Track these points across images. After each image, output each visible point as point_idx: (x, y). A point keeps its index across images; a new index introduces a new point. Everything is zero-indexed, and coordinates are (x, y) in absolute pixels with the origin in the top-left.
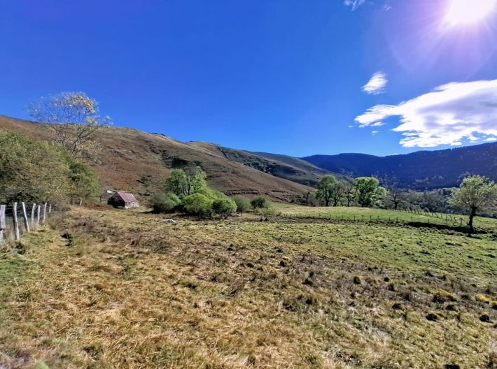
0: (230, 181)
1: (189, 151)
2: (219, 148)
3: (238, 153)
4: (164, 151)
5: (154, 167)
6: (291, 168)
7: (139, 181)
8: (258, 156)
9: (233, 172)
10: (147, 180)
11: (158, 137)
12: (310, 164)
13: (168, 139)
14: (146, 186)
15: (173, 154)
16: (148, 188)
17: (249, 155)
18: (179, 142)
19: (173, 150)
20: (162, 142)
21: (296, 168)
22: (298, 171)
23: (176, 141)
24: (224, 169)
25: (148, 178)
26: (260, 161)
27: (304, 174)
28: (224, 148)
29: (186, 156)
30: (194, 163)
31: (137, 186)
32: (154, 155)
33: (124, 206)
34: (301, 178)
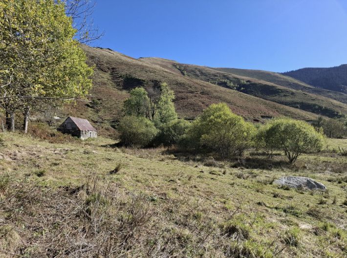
0: (200, 104)
1: (143, 68)
2: (174, 65)
3: (199, 71)
4: (113, 69)
5: (103, 88)
6: (273, 87)
7: (88, 105)
8: (226, 73)
9: (202, 93)
10: (97, 104)
11: (105, 52)
12: (296, 81)
13: (117, 54)
14: (97, 111)
15: (124, 72)
16: (100, 114)
17: (213, 72)
18: (129, 57)
19: (124, 67)
20: (110, 57)
21: (279, 87)
22: (282, 91)
23: (125, 56)
24: (190, 89)
25: (99, 102)
26: (228, 79)
27: (293, 94)
28: (181, 65)
29: (139, 74)
30: (150, 83)
31: (86, 111)
32: (102, 74)
33: (79, 136)
34: (289, 99)
